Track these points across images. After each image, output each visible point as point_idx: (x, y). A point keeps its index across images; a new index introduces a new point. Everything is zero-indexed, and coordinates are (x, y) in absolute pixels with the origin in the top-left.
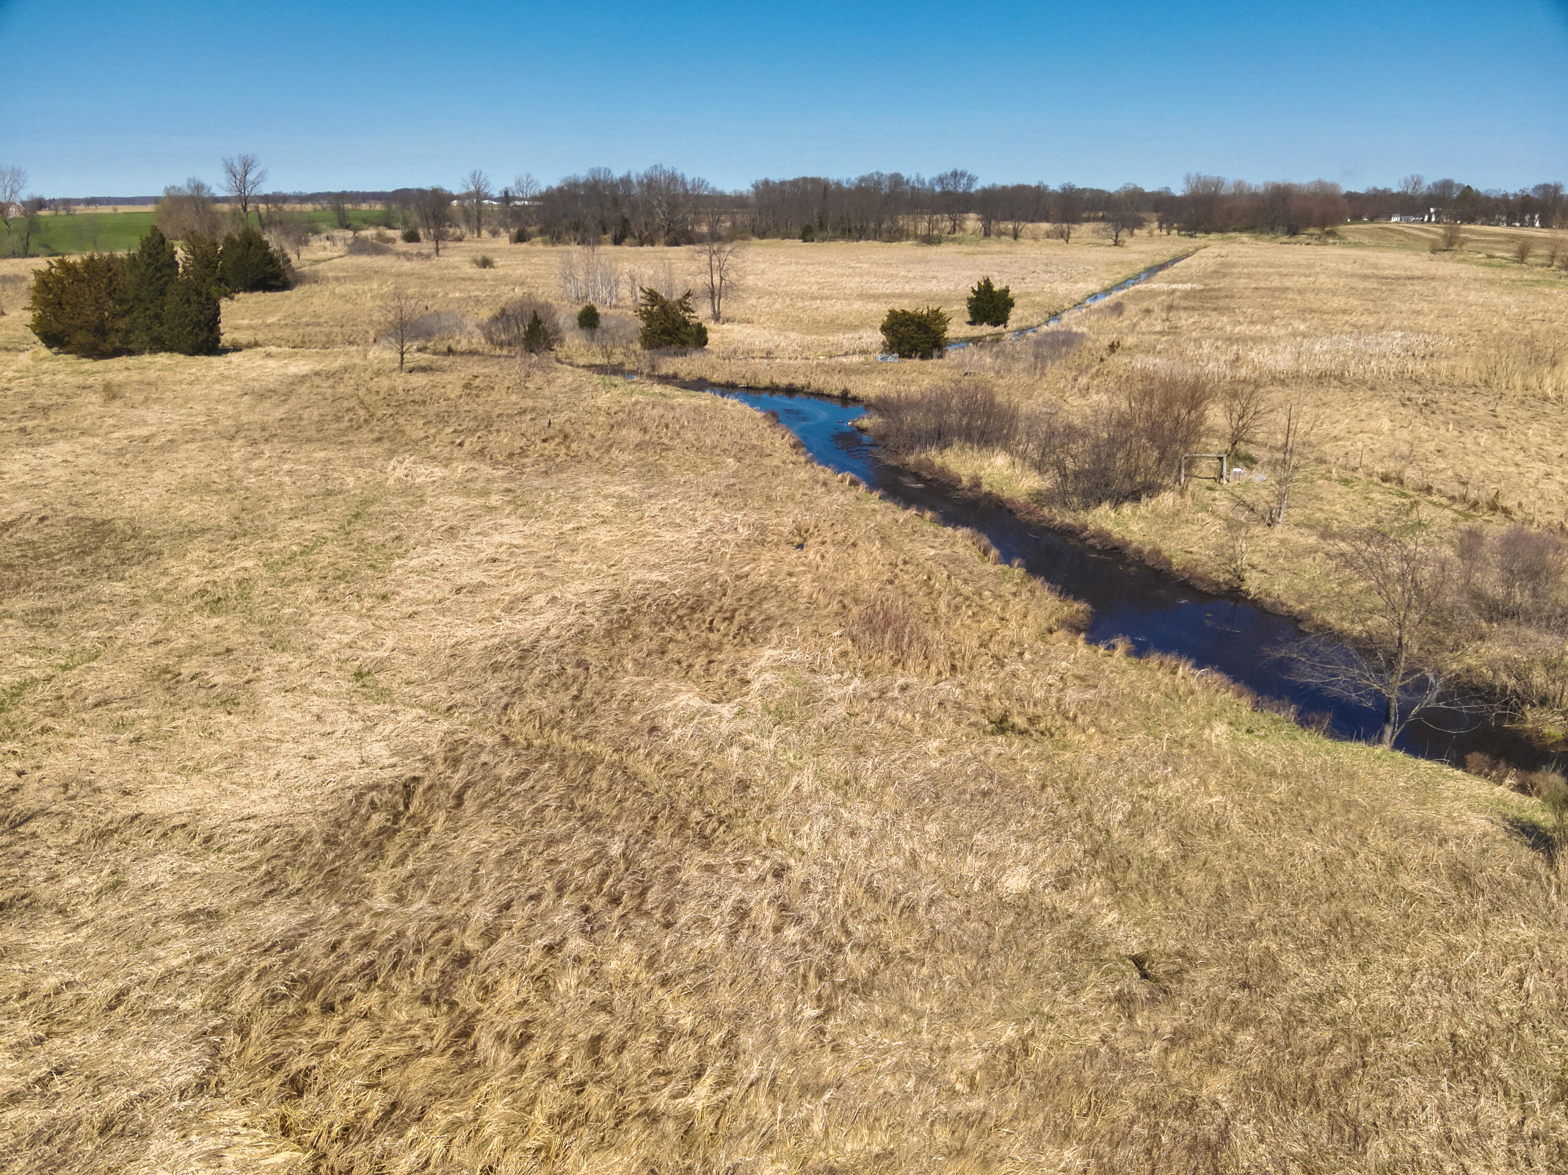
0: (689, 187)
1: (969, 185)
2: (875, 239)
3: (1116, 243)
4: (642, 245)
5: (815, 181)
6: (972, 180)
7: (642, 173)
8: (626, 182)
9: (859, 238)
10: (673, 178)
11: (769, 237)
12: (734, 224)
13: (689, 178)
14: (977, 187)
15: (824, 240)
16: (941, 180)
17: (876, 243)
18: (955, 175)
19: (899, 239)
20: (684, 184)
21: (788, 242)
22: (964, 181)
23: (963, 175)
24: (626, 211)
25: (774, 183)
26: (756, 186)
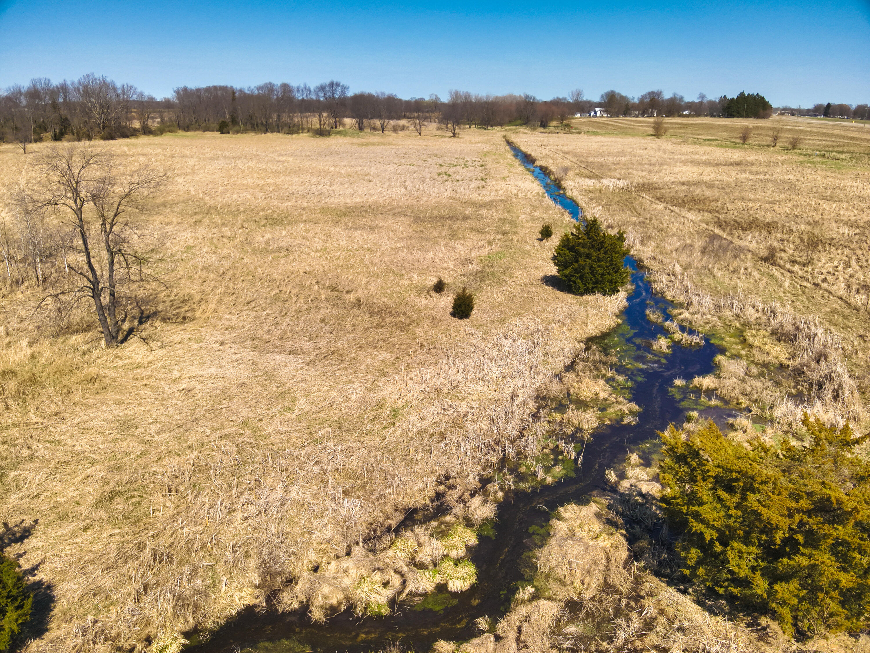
0: (120, 91)
1: (343, 92)
2: (279, 132)
3: (454, 135)
4: (79, 140)
5: (224, 89)
6: (345, 88)
7: (76, 81)
8: (63, 89)
9: (266, 131)
10: (105, 84)
11: (192, 130)
12: (162, 121)
13: (119, 85)
14: (350, 93)
15: (238, 132)
16: (322, 88)
17: (280, 135)
18: (332, 84)
19: (297, 132)
20: (115, 89)
21: (208, 134)
22: (339, 89)
23: (338, 85)
24: (64, 112)
25: (191, 90)
26: (177, 92)
